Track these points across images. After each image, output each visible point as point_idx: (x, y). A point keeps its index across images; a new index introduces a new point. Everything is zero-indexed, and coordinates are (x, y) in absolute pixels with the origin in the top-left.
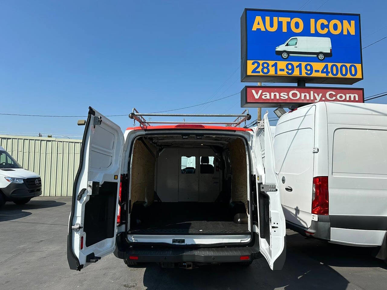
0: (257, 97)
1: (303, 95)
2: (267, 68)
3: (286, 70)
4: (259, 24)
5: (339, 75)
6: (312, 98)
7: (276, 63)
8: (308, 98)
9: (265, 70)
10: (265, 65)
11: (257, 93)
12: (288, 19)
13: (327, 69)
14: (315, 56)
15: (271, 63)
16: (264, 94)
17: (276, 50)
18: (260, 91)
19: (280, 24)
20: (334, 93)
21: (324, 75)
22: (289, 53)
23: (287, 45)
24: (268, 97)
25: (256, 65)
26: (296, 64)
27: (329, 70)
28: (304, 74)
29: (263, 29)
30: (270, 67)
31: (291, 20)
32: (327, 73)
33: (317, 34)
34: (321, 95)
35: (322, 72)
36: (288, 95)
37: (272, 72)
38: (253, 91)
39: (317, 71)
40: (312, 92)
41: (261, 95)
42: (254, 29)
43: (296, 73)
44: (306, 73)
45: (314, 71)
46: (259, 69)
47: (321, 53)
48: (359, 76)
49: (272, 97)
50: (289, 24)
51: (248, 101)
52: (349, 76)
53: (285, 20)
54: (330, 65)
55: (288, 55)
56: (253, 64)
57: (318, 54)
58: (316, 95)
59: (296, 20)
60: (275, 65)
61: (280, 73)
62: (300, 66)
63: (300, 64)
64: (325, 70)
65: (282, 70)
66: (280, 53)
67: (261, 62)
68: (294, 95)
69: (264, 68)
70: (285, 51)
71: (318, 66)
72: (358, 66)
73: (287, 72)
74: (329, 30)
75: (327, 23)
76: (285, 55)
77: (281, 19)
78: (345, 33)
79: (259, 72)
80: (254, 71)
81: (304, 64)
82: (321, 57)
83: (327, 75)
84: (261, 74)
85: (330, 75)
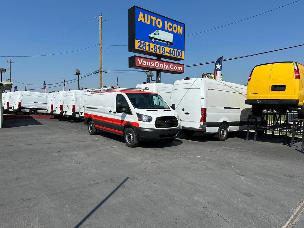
0: (140, 63)
1: (161, 65)
2: (145, 46)
3: (154, 49)
4: (141, 18)
5: (175, 56)
6: (164, 67)
7: (149, 44)
8: (162, 67)
9: (144, 48)
10: (144, 44)
11: (140, 61)
12: (155, 18)
13: (171, 52)
14: (167, 43)
15: (147, 43)
16: (143, 62)
17: (149, 36)
18: (142, 60)
19: (151, 20)
20: (173, 66)
21: (169, 55)
22: (155, 39)
23: (155, 34)
24: (145, 64)
25: (140, 43)
26: (158, 46)
27: (172, 53)
28: (161, 53)
29: (143, 22)
30: (146, 46)
31: (157, 19)
32: (171, 54)
33: (167, 31)
34: (168, 66)
35: (169, 53)
36: (154, 64)
37: (147, 49)
38: (139, 59)
39: (167, 52)
40: (164, 64)
41: (142, 62)
42: (139, 20)
43: (158, 52)
44: (162, 52)
45: (165, 52)
46: (141, 46)
47: (169, 42)
48: (183, 58)
49: (147, 65)
50: (155, 21)
51: (136, 65)
52: (179, 57)
53: (154, 18)
54: (172, 49)
55: (155, 40)
56: (138, 42)
57: (168, 42)
58: (166, 65)
59: (159, 20)
60: (149, 45)
61: (151, 50)
62: (160, 48)
63: (160, 47)
64: (170, 52)
65: (152, 49)
66: (151, 38)
67: (142, 42)
68: (157, 64)
69: (144, 46)
70: (153, 38)
71: (167, 49)
72: (183, 52)
73: (154, 51)
74: (172, 29)
75: (172, 26)
76: (153, 40)
77: (152, 17)
78: (179, 33)
79: (141, 48)
80: (139, 47)
81: (161, 47)
82: (169, 44)
83: (171, 55)
84: (142, 49)
85: (172, 55)
